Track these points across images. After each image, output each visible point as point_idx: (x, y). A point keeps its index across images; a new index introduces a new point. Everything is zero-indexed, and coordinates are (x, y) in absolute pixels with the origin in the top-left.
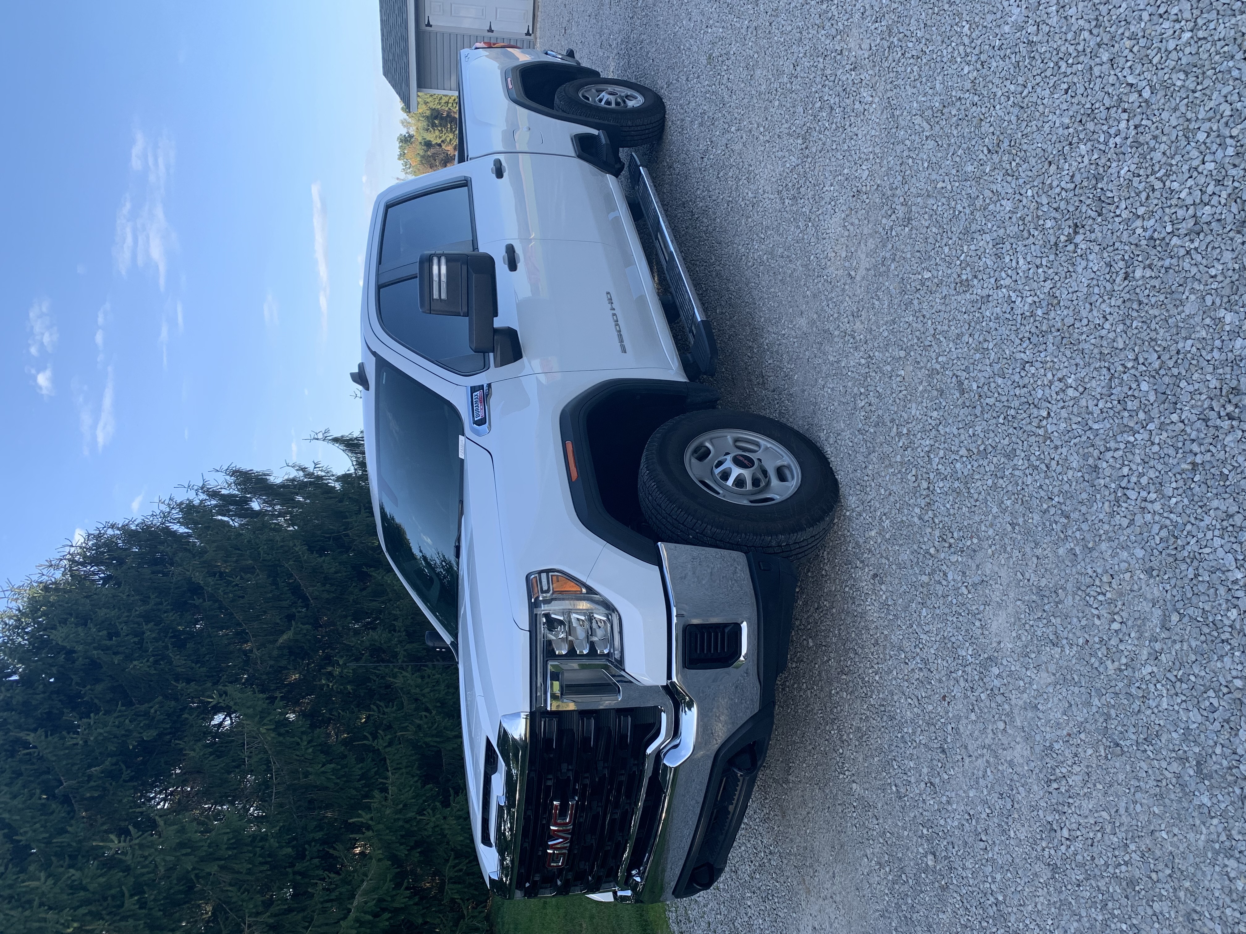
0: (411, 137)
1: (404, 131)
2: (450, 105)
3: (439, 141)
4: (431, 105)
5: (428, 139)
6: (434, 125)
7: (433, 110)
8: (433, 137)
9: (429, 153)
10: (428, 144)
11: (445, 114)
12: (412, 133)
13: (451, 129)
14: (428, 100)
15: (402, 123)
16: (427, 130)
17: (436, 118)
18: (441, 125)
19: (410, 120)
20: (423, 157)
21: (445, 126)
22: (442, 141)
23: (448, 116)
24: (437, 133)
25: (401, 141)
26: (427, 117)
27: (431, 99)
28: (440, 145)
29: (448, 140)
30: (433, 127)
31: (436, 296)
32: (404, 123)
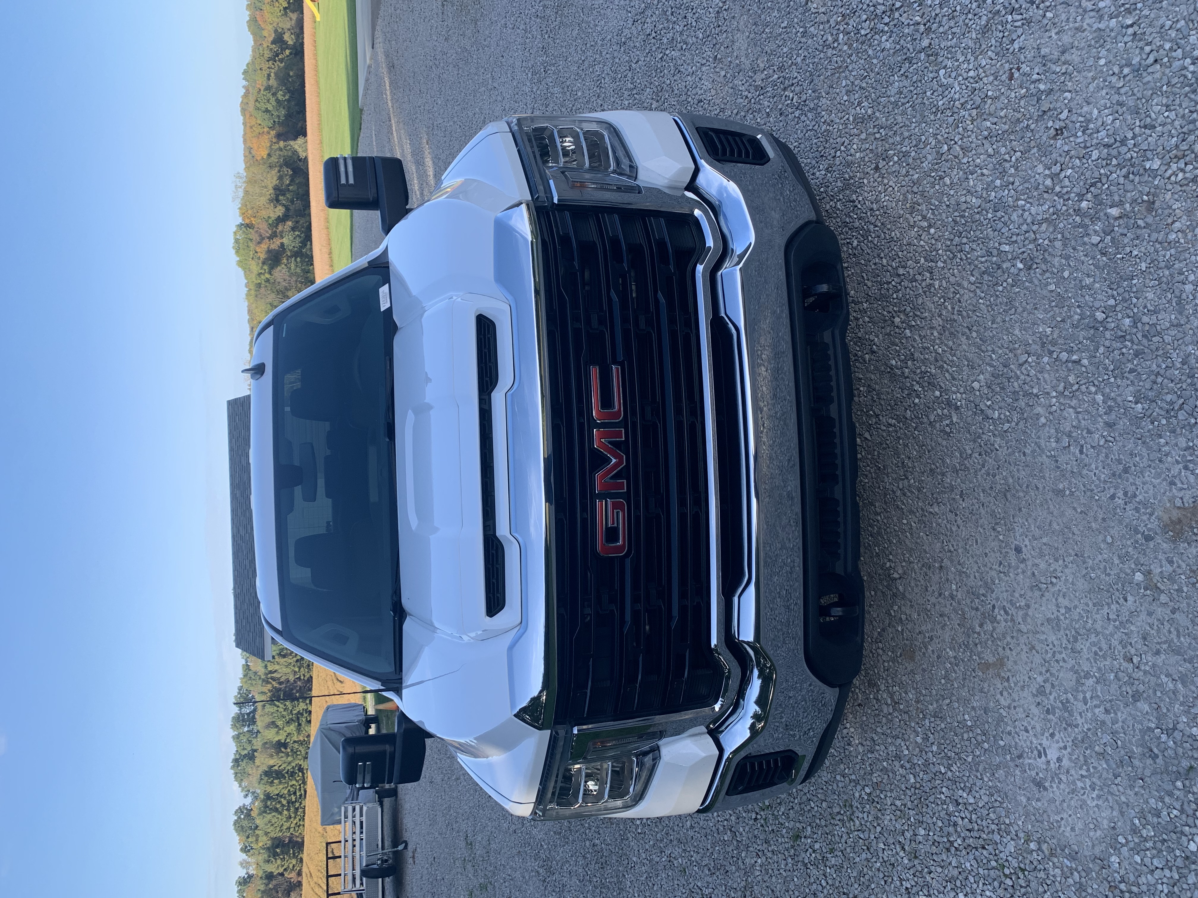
0: (250, 877)
1: (243, 873)
2: (292, 830)
3: (281, 870)
4: (272, 835)
5: (269, 871)
6: (275, 855)
7: (273, 839)
8: (274, 868)
9: (271, 886)
10: (270, 877)
11: (287, 840)
12: (251, 872)
13: (294, 854)
14: (269, 830)
15: (241, 864)
16: (268, 861)
17: (277, 847)
18: (283, 853)
19: (250, 860)
20: (263, 892)
21: (287, 853)
22: (285, 870)
23: (290, 841)
24: (279, 862)
25: (240, 884)
26: (268, 848)
27: (272, 828)
28: (282, 874)
29: (291, 866)
30: (274, 856)
31: (343, 181)
32: (244, 864)
